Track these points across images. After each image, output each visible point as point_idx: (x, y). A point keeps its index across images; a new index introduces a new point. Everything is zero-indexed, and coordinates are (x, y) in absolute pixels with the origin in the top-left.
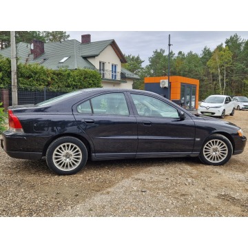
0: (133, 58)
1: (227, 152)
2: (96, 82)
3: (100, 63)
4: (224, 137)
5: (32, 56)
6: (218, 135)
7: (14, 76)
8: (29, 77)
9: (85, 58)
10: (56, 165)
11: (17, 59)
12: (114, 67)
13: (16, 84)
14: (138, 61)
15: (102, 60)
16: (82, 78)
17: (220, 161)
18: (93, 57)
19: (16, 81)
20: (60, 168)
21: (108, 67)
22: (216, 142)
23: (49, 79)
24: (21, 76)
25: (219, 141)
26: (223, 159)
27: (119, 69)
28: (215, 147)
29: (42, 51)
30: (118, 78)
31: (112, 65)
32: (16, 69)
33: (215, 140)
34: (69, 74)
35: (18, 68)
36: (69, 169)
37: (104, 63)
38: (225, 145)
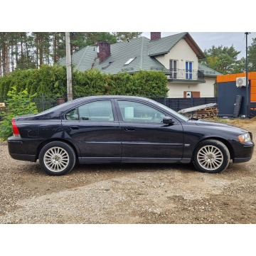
0: (225, 49)
1: (222, 159)
2: (160, 84)
3: (171, 61)
4: (219, 143)
5: (98, 60)
6: (211, 141)
7: (69, 84)
8: (85, 85)
9: (153, 57)
10: (47, 166)
11: (73, 67)
12: (189, 64)
13: (71, 93)
14: (232, 53)
15: (174, 58)
16: (144, 81)
17: (216, 168)
18: (163, 55)
19: (71, 89)
20: (50, 169)
21: (181, 66)
22: (211, 148)
23: (106, 85)
24: (77, 84)
25: (213, 147)
26: (219, 166)
27: (195, 67)
28: (209, 153)
29: (108, 54)
30: (195, 77)
31: (187, 63)
32: (71, 77)
33: (209, 146)
34: (128, 78)
35: (74, 75)
36: (59, 171)
37: (175, 62)
38: (220, 151)
